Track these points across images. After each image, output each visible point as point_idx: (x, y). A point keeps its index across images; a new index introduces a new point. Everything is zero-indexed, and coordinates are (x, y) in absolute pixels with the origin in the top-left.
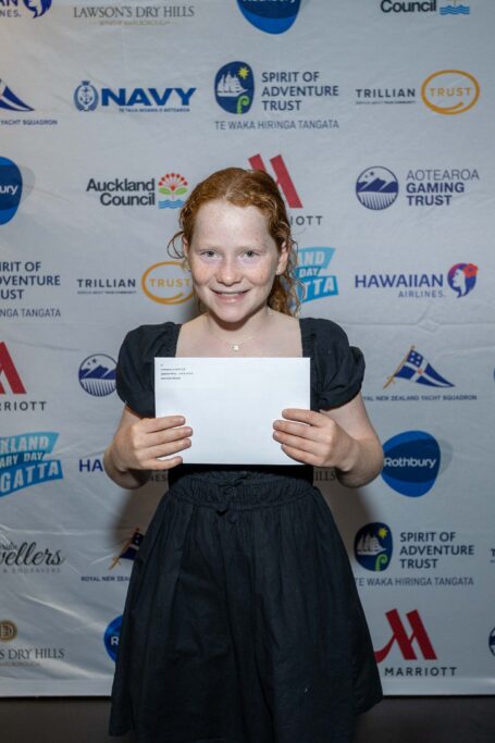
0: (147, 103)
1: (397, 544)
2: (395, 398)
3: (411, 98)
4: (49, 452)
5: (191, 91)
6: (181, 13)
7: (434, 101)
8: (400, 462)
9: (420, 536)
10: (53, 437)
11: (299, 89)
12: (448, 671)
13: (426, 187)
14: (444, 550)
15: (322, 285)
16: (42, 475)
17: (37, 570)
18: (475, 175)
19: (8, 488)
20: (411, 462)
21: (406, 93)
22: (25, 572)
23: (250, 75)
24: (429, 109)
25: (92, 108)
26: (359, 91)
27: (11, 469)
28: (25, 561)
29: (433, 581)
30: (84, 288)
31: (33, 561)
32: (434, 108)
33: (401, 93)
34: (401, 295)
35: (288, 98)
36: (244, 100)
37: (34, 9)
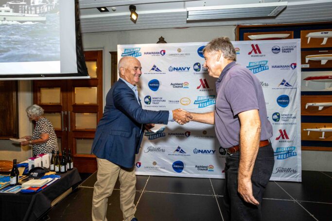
0: (182, 70)
4: (163, 131)
5: (189, 68)
17: (160, 153)
23: (200, 65)
28: (158, 151)
30: (170, 102)
31: (160, 151)
36: (199, 69)
37: (162, 54)
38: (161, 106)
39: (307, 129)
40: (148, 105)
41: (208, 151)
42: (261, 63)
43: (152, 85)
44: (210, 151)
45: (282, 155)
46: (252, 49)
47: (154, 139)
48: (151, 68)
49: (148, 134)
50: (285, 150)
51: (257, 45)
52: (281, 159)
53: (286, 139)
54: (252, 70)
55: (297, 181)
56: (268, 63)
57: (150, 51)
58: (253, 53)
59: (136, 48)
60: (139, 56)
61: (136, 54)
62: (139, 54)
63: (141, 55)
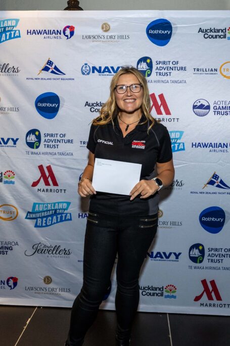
0: (110, 72)
1: (207, 253)
2: (207, 193)
3: (215, 72)
4: (67, 210)
6: (124, 38)
7: (225, 74)
8: (208, 219)
9: (216, 250)
10: (69, 204)
11: (170, 68)
12: (227, 306)
13: (221, 107)
14: (226, 256)
15: (178, 146)
16: (64, 219)
17: (61, 257)
19: (50, 223)
20: (213, 219)
21: (213, 70)
22: (56, 257)
23: (151, 62)
24: (222, 77)
25: (88, 74)
26: (195, 69)
27: (52, 216)
28: (56, 253)
29: (221, 268)
30: (82, 145)
31: (59, 253)
32: (225, 76)
33: (212, 70)
34: (210, 151)
35: (166, 71)
36: (148, 72)
37: (67, 36)
38: (63, 154)
40: (35, 150)
41: (164, 253)
43: (44, 105)
44: (170, 254)
47: (47, 226)
48: (43, 67)
49: (34, 216)
57: (41, 28)
59: (7, 20)
60: (15, 37)
61: (8, 34)
62: (15, 34)
63: (19, 36)
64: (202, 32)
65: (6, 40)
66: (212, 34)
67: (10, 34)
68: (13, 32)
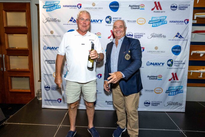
0: (95, 22)
3: (135, 22)
5: (102, 20)
6: (101, 9)
7: (139, 23)
13: (137, 35)
18: (145, 34)
23: (111, 18)
24: (138, 24)
36: (110, 22)
37: (79, 8)
39: (191, 71)
42: (161, 18)
45: (172, 93)
46: (155, 5)
48: (69, 20)
50: (175, 88)
51: (159, 3)
52: (171, 95)
53: (176, 80)
54: (154, 24)
55: (182, 111)
56: (167, 18)
57: (69, 5)
58: (155, 9)
59: (55, 1)
60: (58, 8)
61: (56, 7)
62: (58, 7)
63: (60, 8)
64: (131, 6)
65: (55, 9)
66: (134, 7)
67: (57, 7)
68: (58, 6)
